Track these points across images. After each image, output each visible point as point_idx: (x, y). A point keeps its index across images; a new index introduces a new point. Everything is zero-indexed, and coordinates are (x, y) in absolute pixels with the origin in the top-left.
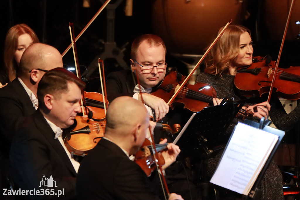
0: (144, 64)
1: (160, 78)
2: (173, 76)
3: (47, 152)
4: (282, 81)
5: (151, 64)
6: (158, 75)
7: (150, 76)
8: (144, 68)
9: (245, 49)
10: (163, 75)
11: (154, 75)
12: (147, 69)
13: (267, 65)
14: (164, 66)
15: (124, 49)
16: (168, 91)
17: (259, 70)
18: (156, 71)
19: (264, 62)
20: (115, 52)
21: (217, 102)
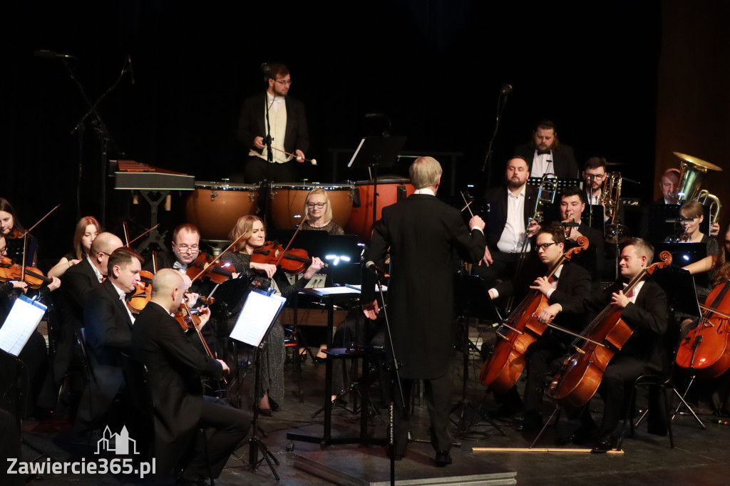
0: (181, 245)
1: (194, 258)
2: (204, 257)
3: (113, 310)
4: (286, 260)
5: (187, 246)
6: (191, 255)
7: (186, 255)
8: (181, 248)
9: (257, 234)
10: (196, 255)
11: (189, 255)
12: (183, 250)
13: (275, 248)
14: (197, 249)
15: (164, 236)
16: (200, 267)
17: (269, 251)
18: (190, 252)
19: (273, 246)
20: (158, 238)
21: (235, 276)
